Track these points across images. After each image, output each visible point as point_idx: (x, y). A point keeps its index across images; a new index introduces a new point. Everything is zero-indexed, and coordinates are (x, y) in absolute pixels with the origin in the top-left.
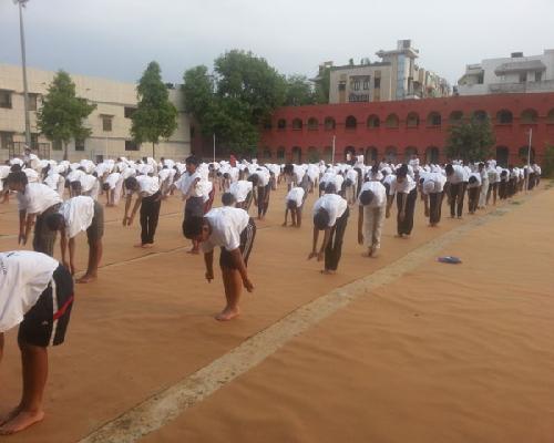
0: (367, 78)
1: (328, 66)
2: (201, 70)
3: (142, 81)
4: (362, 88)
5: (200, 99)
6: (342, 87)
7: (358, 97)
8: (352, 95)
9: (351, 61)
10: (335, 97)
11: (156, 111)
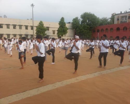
0: (126, 16)
1: (114, 14)
2: (77, 18)
3: (60, 22)
4: (124, 19)
5: (76, 25)
6: (118, 20)
7: (123, 22)
8: (121, 22)
9: (121, 12)
10: (116, 22)
11: (63, 29)
